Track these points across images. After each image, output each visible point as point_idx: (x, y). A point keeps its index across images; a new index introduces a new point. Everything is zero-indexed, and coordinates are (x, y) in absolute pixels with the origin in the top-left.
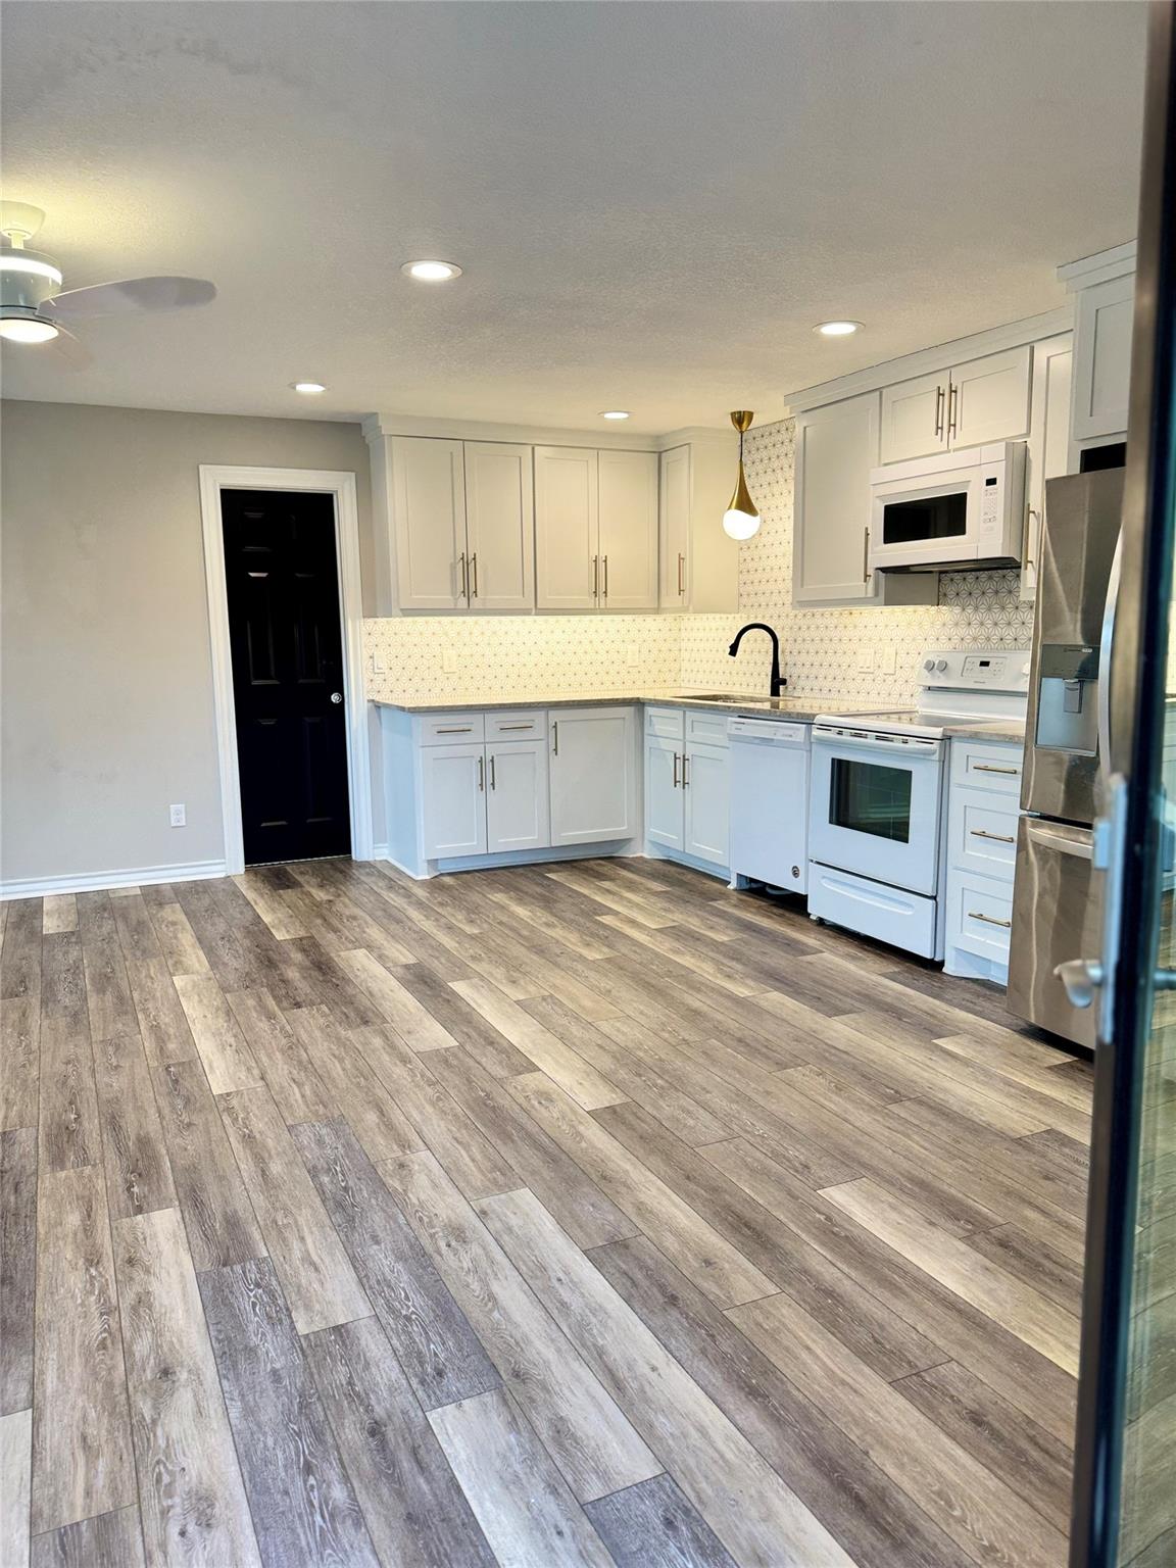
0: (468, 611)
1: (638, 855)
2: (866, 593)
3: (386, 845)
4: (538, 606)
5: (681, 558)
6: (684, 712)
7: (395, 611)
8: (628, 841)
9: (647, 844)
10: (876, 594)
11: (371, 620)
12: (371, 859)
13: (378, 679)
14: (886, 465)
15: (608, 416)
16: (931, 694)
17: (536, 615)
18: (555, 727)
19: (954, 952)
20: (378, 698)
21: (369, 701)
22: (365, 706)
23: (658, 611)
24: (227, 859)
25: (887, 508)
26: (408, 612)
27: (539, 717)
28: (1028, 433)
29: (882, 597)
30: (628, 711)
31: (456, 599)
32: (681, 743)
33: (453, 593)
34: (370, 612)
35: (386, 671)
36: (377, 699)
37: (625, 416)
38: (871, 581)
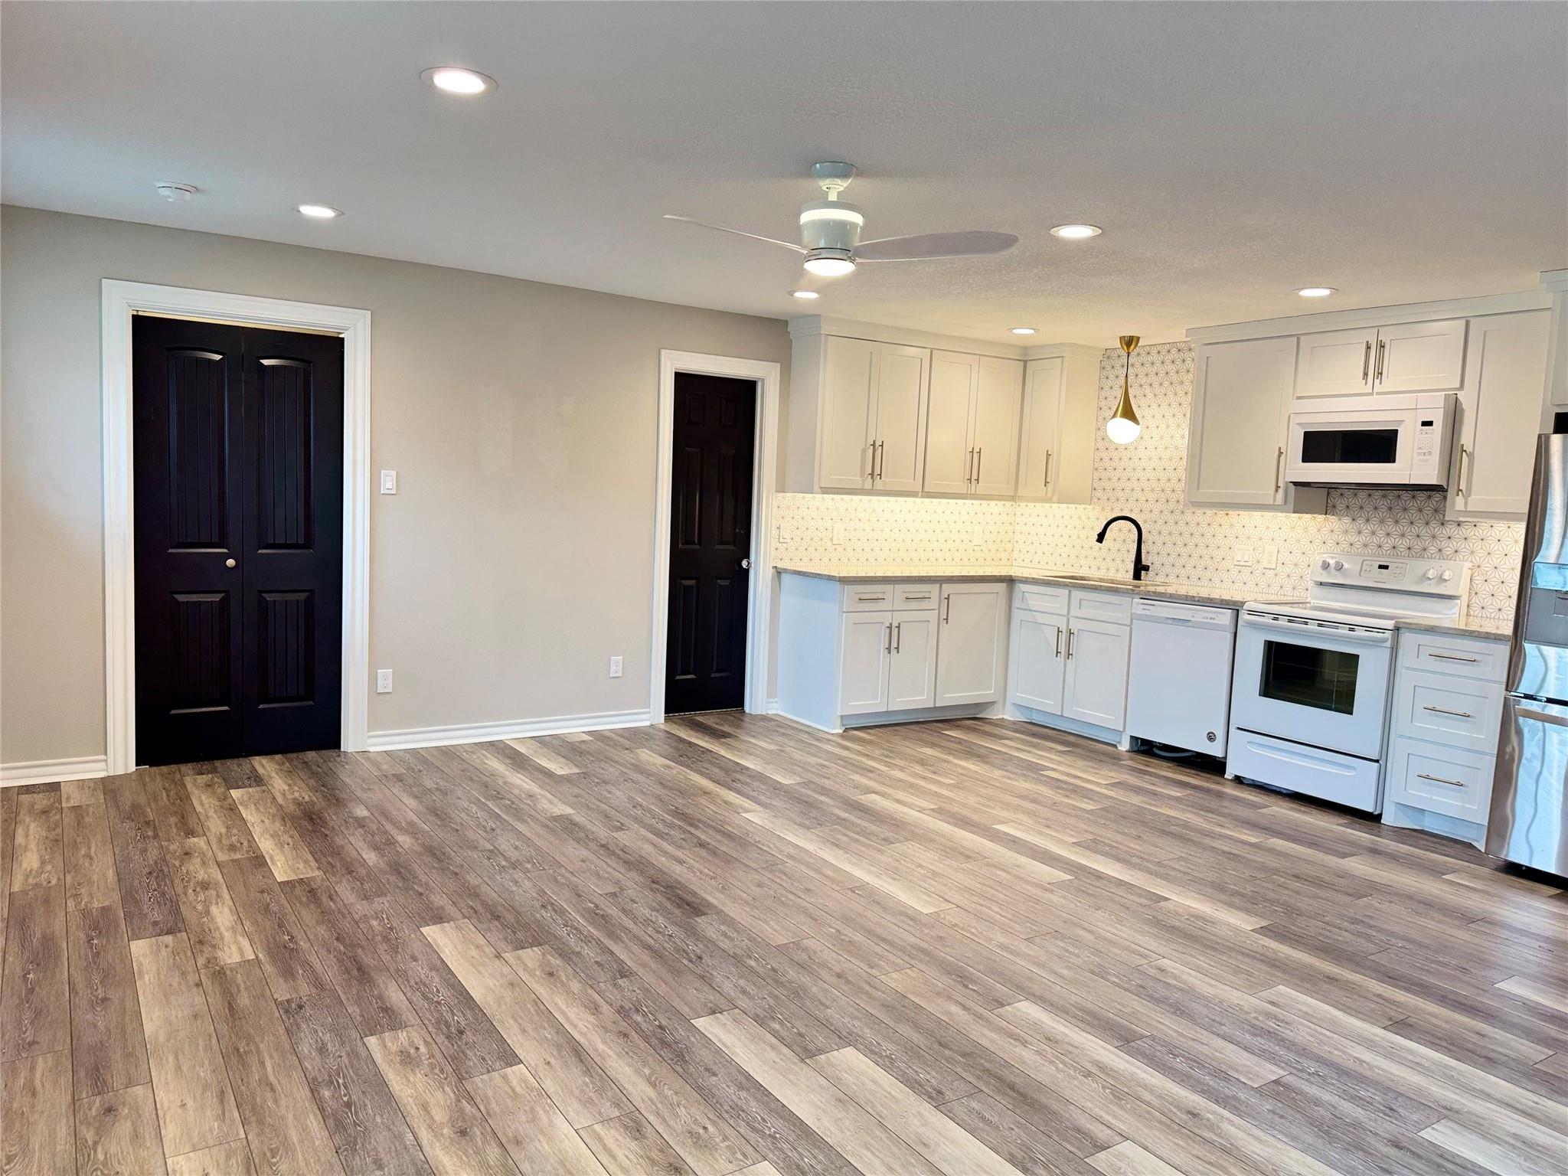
0: (872, 492)
1: (1001, 717)
2: (1274, 500)
3: (776, 700)
4: (925, 490)
5: (1048, 455)
6: (1070, 591)
7: (816, 488)
8: (992, 703)
9: (1009, 706)
10: (1286, 502)
11: (781, 494)
12: (764, 713)
13: (782, 547)
14: (1299, 398)
15: (1015, 331)
16: (1326, 589)
17: (922, 497)
18: (948, 598)
19: (1393, 807)
20: (781, 565)
21: (773, 567)
22: (770, 572)
23: (1013, 498)
24: (652, 712)
25: (1306, 433)
26: (825, 491)
27: (934, 588)
28: (1462, 387)
29: (1291, 505)
30: (1001, 587)
31: (864, 481)
32: (1065, 619)
33: (862, 476)
34: (781, 488)
35: (789, 540)
36: (779, 566)
37: (1032, 331)
38: (1281, 491)
